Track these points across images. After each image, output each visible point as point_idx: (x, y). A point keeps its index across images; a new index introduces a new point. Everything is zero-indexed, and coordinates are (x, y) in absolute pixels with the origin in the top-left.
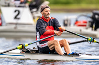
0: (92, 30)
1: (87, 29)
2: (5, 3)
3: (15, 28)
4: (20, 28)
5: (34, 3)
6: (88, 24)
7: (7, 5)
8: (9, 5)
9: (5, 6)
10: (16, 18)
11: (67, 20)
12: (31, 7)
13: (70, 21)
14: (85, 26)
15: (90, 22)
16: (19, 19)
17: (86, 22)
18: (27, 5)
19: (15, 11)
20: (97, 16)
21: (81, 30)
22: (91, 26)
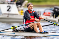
0: (54, 18)
1: (50, 17)
2: (2, 1)
3: (8, 16)
4: (10, 16)
5: (19, 2)
6: (51, 15)
7: (3, 3)
8: (4, 3)
9: (2, 3)
10: (8, 10)
11: (39, 12)
12: (17, 4)
13: (41, 12)
14: (49, 15)
15: (52, 13)
16: (10, 11)
17: (50, 13)
18: (15, 3)
19: (8, 7)
20: (56, 10)
21: (47, 18)
22: (53, 16)
